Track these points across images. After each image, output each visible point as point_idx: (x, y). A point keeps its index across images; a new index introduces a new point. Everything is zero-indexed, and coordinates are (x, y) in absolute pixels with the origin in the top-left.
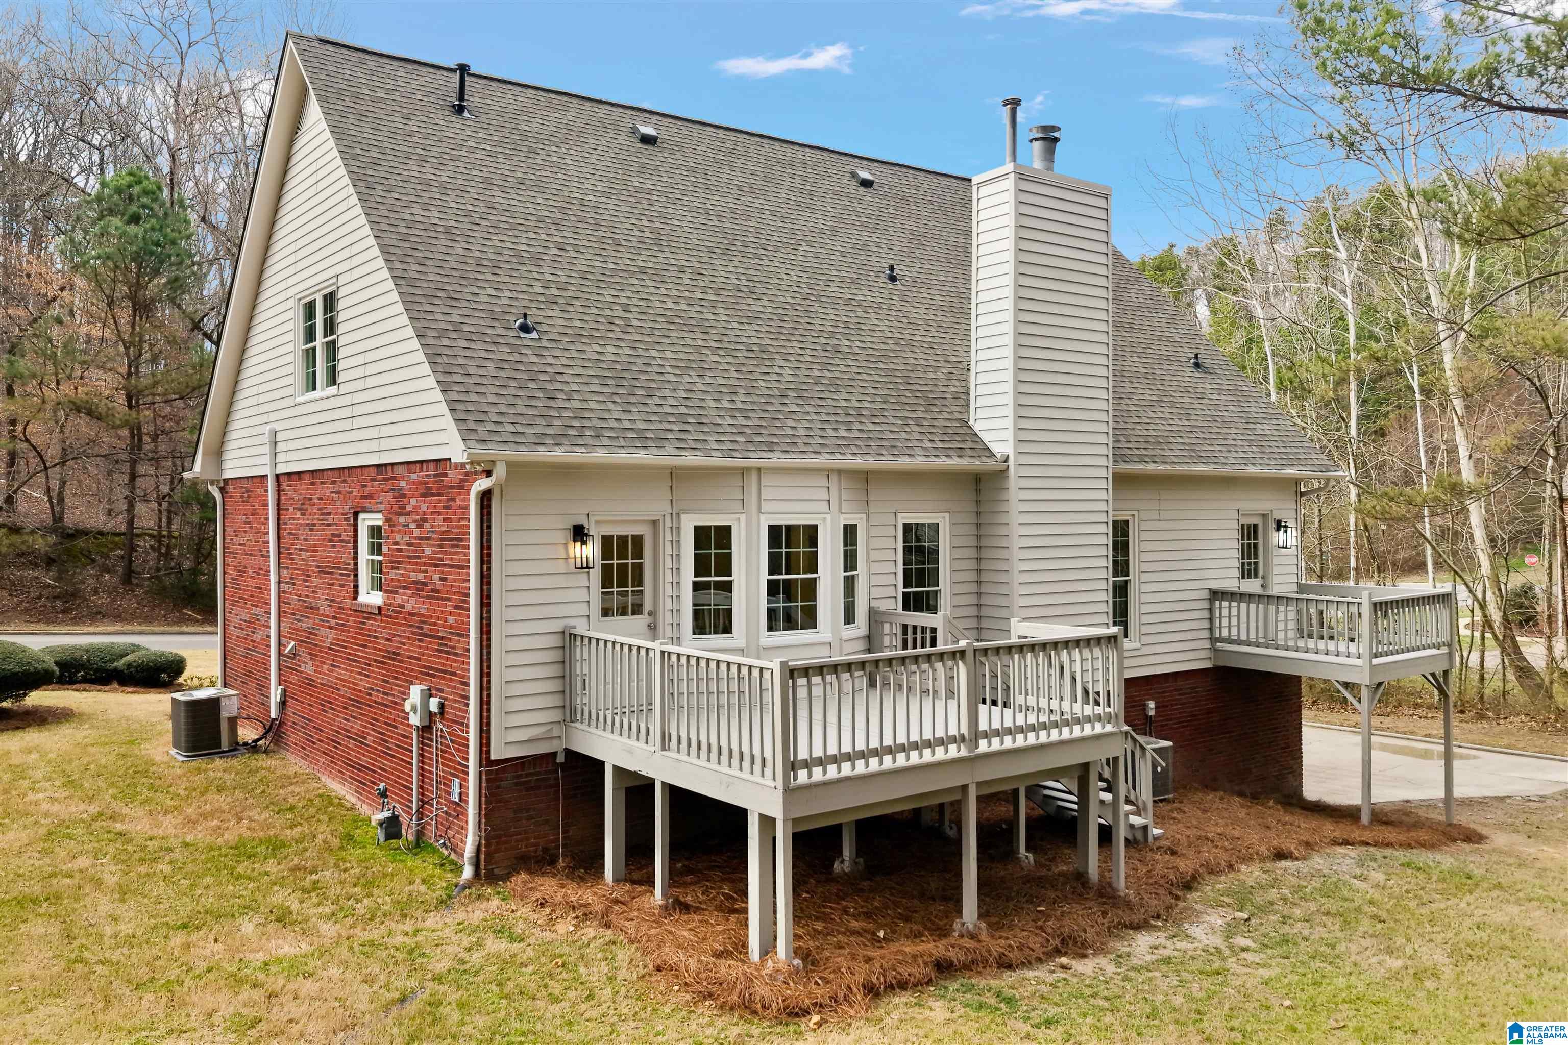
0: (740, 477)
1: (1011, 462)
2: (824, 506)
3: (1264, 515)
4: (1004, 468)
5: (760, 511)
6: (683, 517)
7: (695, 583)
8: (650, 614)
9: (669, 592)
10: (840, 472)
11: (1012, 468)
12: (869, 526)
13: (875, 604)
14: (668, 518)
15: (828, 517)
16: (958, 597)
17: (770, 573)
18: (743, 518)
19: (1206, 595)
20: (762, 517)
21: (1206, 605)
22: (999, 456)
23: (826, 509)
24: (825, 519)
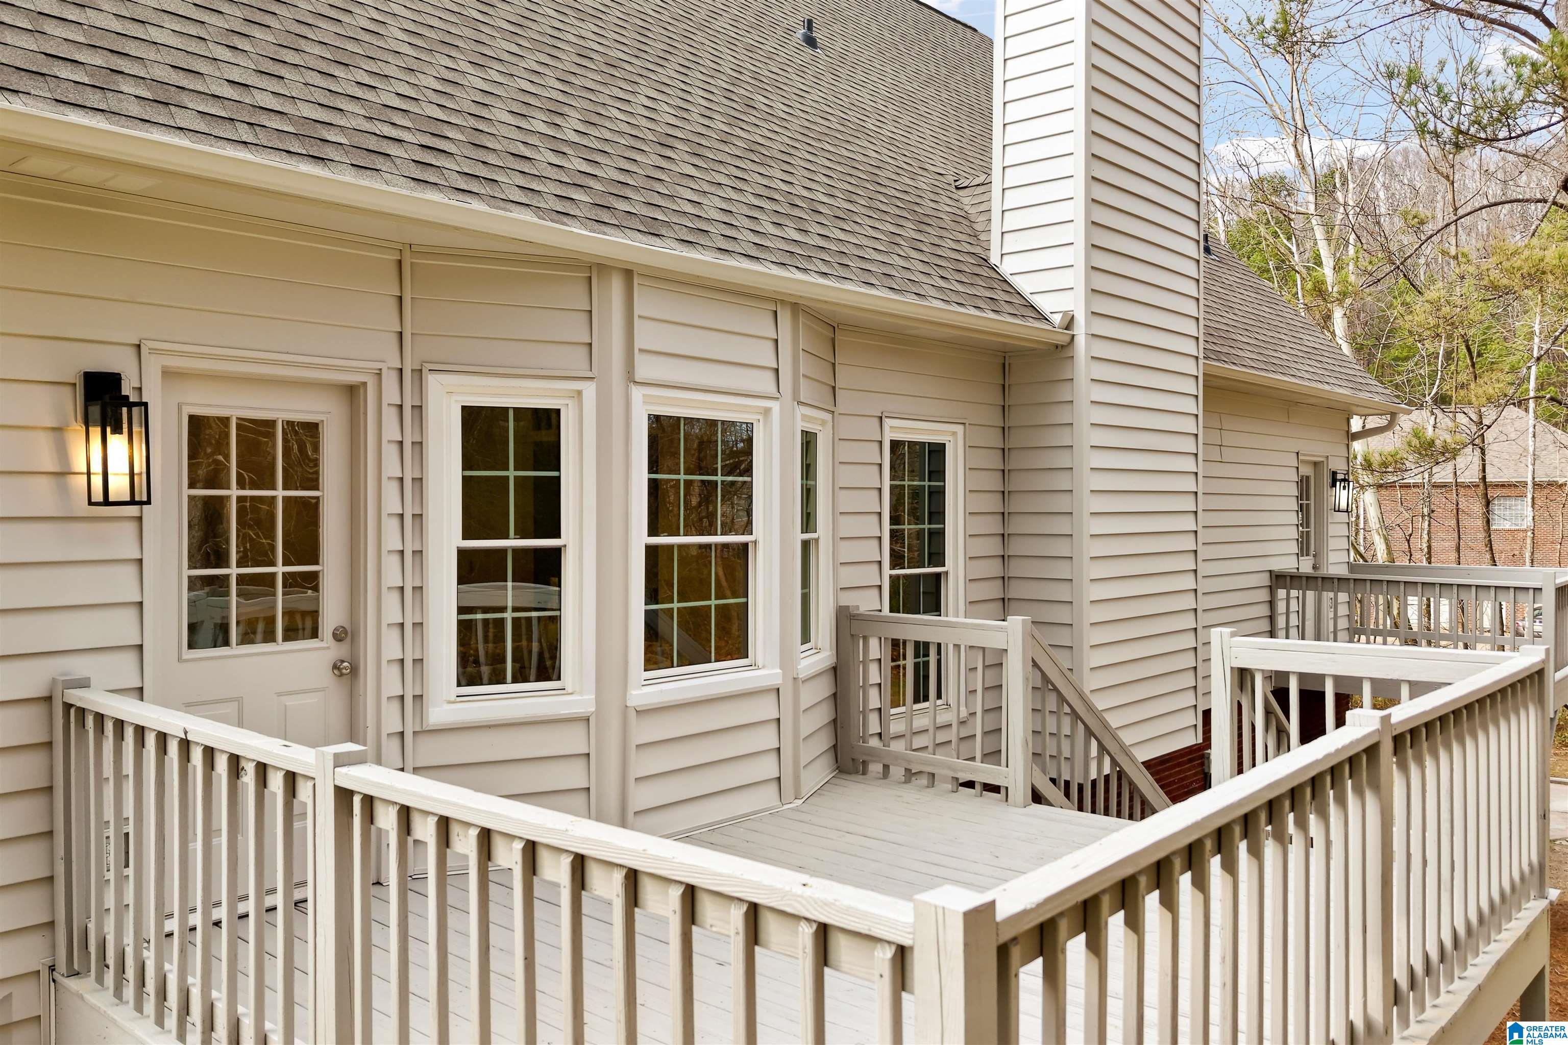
0: (582, 288)
1: (1080, 330)
2: (765, 383)
3: (1315, 464)
4: (1065, 339)
5: (630, 378)
6: (433, 382)
7: (462, 554)
8: (339, 636)
9: (392, 577)
10: (797, 307)
11: (1081, 341)
12: (836, 440)
13: (848, 599)
14: (390, 382)
15: (775, 406)
16: (974, 585)
17: (653, 530)
18: (589, 390)
19: (1265, 580)
20: (637, 393)
21: (1264, 595)
22: (1057, 319)
23: (769, 387)
24: (767, 412)
